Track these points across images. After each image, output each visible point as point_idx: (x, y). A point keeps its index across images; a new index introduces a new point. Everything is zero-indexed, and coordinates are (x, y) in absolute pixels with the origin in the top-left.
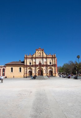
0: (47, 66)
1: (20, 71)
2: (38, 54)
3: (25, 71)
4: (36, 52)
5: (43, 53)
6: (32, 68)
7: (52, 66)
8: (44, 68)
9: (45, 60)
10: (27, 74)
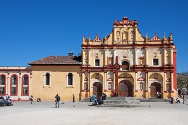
0: (145, 69)
1: (71, 83)
2: (119, 34)
3: (84, 82)
4: (116, 30)
5: (134, 32)
6: (102, 74)
7: (162, 69)
8: (136, 76)
9: (139, 53)
10: (87, 91)
